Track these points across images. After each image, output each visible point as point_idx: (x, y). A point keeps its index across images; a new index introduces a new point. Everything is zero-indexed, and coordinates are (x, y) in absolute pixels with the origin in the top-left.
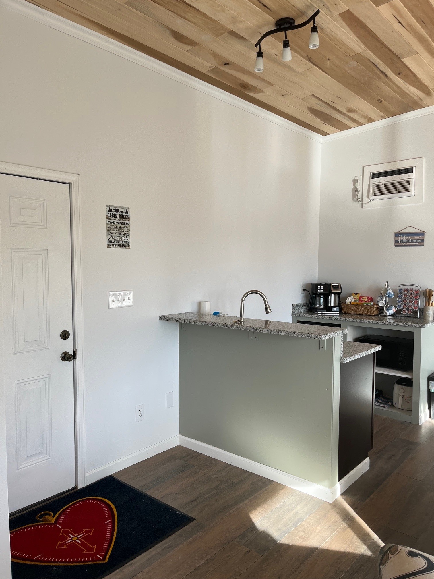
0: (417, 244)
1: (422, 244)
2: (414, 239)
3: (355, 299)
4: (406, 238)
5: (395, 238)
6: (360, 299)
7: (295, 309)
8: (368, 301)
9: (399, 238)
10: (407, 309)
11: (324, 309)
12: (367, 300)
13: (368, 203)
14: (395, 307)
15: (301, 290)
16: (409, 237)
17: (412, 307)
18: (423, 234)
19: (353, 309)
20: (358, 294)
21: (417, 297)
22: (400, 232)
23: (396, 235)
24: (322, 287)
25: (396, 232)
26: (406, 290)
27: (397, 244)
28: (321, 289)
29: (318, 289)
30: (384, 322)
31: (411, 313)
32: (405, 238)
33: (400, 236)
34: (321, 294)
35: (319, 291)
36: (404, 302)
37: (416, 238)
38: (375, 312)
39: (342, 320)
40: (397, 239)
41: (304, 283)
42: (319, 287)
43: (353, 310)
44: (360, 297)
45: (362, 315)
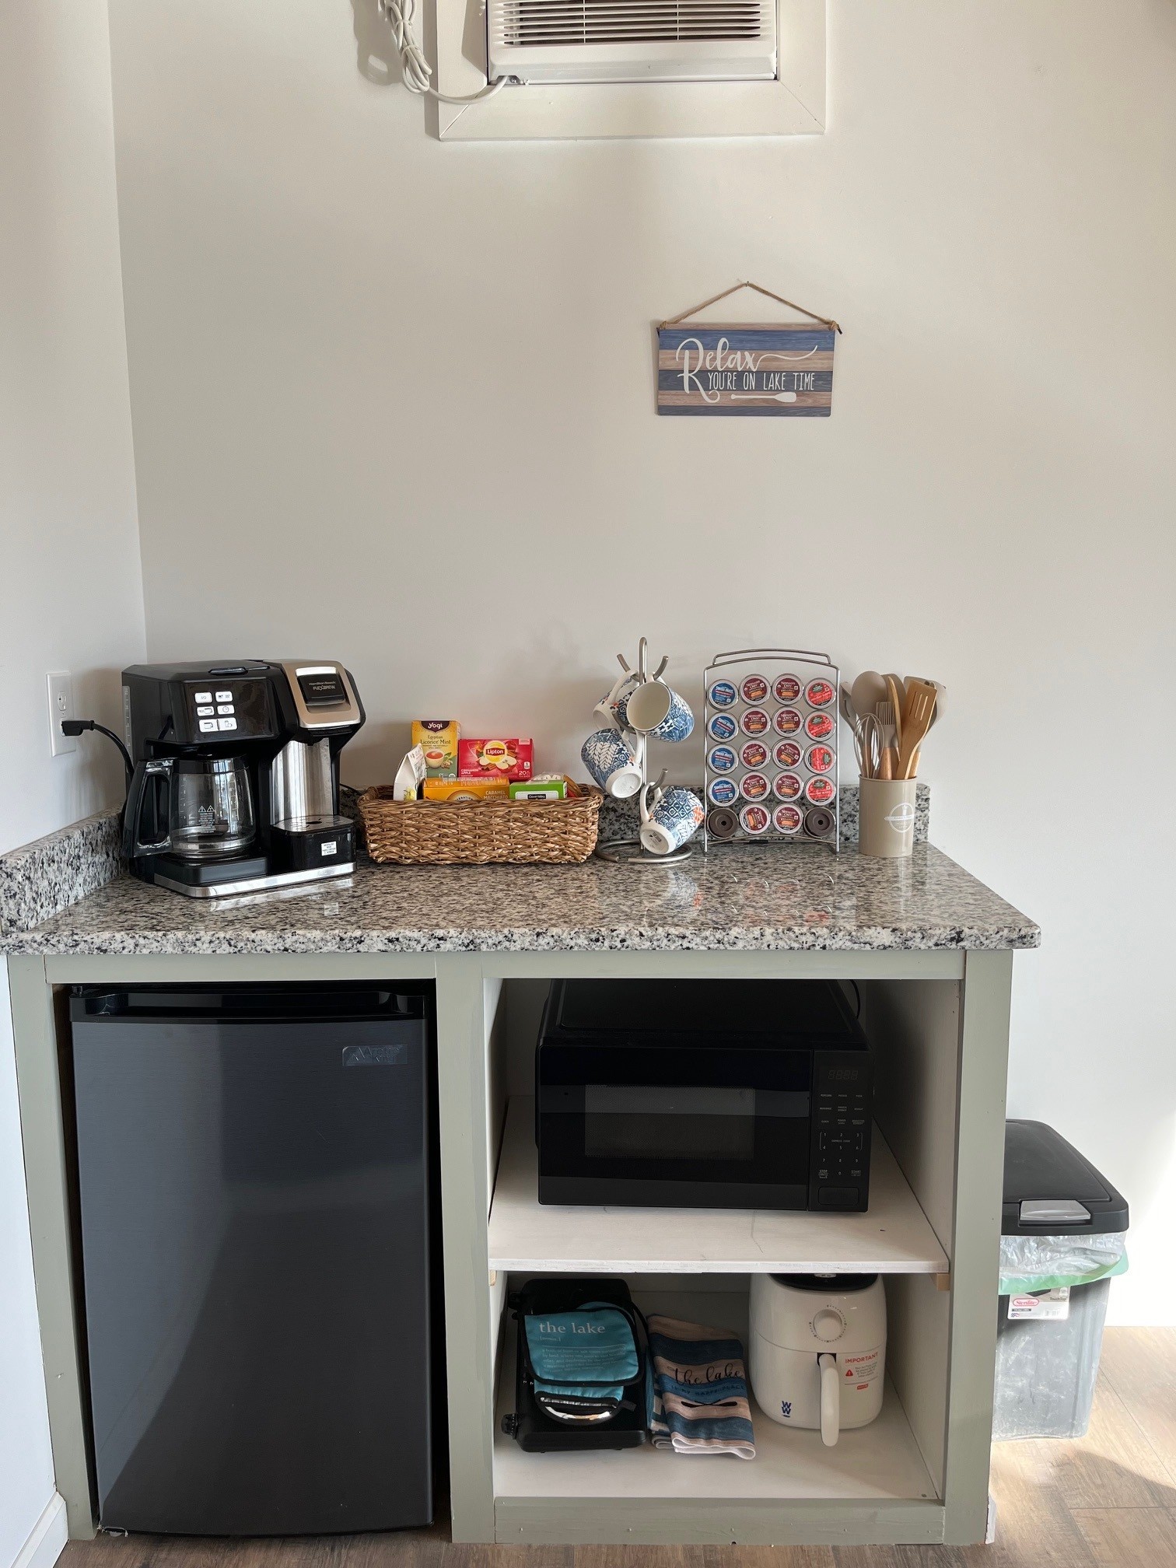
0: (788, 398)
1: (820, 399)
2: (773, 366)
3: (434, 762)
4: (725, 359)
5: (657, 359)
6: (461, 762)
7: (29, 895)
8: (521, 767)
9: (684, 360)
10: (772, 801)
11: (245, 854)
12: (513, 761)
13: (477, 96)
14: (700, 793)
15: (54, 729)
16: (743, 358)
17: (796, 791)
18: (824, 335)
19: (446, 835)
20: (446, 724)
21: (820, 728)
22: (682, 321)
23: (667, 336)
24: (225, 696)
25: (664, 318)
26: (753, 686)
27: (672, 399)
28: (217, 716)
29: (202, 711)
30: (768, 938)
31: (796, 823)
32: (720, 358)
33: (692, 347)
34: (221, 747)
35: (205, 727)
36: (749, 763)
37: (788, 359)
38: (586, 834)
39: (446, 946)
40: (671, 365)
41: (65, 672)
42: (202, 697)
43: (445, 841)
44: (464, 745)
45: (510, 864)
